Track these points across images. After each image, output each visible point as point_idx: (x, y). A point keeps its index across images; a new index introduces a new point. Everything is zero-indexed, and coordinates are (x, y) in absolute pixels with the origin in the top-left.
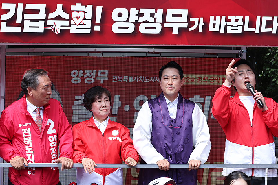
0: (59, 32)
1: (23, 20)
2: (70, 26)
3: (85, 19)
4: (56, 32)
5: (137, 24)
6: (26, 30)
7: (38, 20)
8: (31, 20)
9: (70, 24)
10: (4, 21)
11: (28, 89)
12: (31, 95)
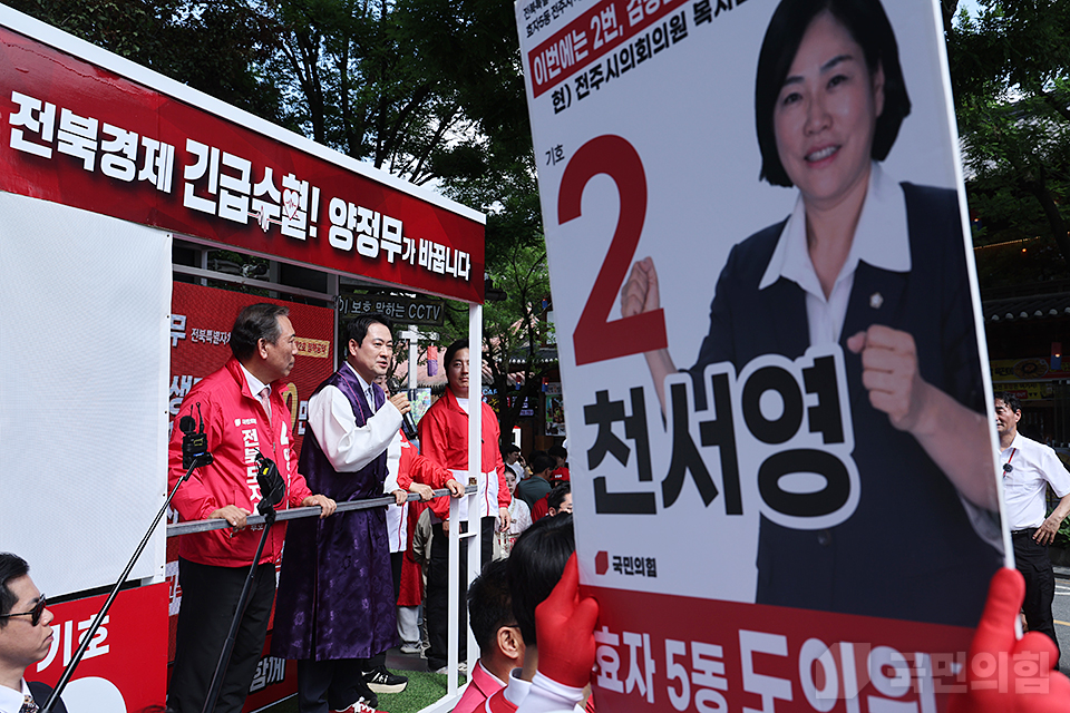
0: (267, 228)
1: (219, 188)
2: (280, 219)
3: (299, 209)
4: (263, 226)
5: (355, 234)
6: (225, 213)
7: (239, 194)
8: (232, 192)
9: (281, 215)
10: (190, 181)
11: (260, 344)
12: (265, 356)
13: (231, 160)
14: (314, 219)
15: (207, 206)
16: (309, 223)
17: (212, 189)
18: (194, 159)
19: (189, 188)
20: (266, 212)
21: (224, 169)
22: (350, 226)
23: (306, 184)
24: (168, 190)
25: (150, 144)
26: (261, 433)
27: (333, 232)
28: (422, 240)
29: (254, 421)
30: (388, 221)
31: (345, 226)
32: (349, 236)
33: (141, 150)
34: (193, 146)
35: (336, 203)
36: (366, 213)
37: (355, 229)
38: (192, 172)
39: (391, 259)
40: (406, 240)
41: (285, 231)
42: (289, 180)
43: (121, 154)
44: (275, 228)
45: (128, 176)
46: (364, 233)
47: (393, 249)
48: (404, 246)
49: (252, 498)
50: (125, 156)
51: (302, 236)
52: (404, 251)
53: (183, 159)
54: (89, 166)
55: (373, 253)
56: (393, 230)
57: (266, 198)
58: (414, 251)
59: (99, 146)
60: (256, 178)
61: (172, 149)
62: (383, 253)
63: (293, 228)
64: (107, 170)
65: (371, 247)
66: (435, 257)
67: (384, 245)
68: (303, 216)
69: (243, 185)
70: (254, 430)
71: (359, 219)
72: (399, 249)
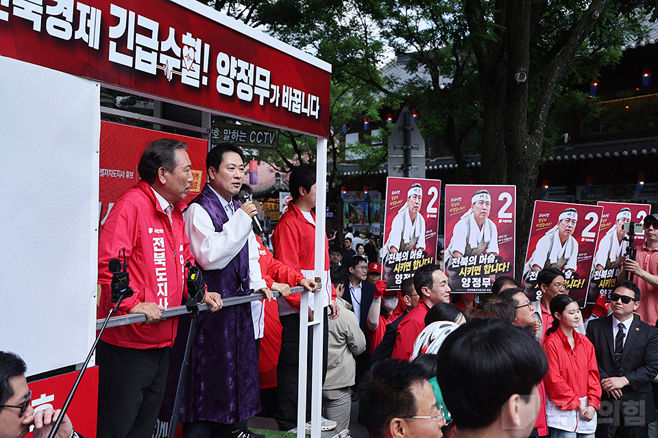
0: (171, 78)
1: (135, 45)
2: (180, 71)
3: (194, 62)
4: (168, 77)
5: (236, 82)
6: (140, 66)
7: (149, 50)
8: (144, 48)
9: (181, 67)
10: (114, 40)
11: (160, 172)
12: (164, 181)
13: (144, 22)
14: (206, 70)
15: (126, 60)
16: (202, 73)
17: (130, 46)
18: (116, 21)
19: (113, 45)
20: (171, 64)
21: (140, 30)
22: (232, 76)
23: (199, 41)
24: (97, 47)
25: (83, 9)
26: (167, 241)
27: (220, 80)
28: (284, 86)
29: (162, 231)
30: (261, 71)
31: (228, 76)
32: (231, 84)
33: (76, 14)
34: (115, 10)
35: (222, 57)
36: (244, 65)
37: (236, 78)
38: (115, 32)
39: (261, 103)
40: (273, 87)
41: (185, 80)
42: (187, 38)
43: (61, 17)
44: (177, 78)
45: (66, 36)
46: (242, 81)
47: (264, 94)
48: (271, 91)
49: (158, 294)
50: (64, 19)
51: (196, 84)
52: (271, 96)
53: (109, 21)
54: (37, 27)
55: (249, 98)
56: (263, 78)
57: (170, 53)
58: (278, 95)
59: (44, 10)
60: (163, 36)
61: (99, 12)
62: (256, 97)
63: (191, 78)
64: (52, 31)
65: (247, 93)
66: (294, 100)
67: (257, 91)
68: (197, 68)
69: (152, 43)
70: (162, 239)
71: (238, 69)
72: (267, 94)
